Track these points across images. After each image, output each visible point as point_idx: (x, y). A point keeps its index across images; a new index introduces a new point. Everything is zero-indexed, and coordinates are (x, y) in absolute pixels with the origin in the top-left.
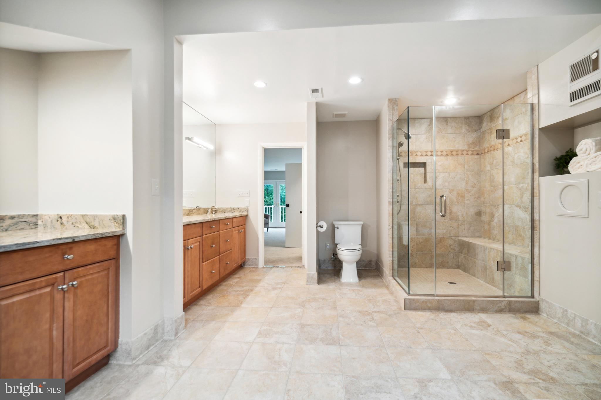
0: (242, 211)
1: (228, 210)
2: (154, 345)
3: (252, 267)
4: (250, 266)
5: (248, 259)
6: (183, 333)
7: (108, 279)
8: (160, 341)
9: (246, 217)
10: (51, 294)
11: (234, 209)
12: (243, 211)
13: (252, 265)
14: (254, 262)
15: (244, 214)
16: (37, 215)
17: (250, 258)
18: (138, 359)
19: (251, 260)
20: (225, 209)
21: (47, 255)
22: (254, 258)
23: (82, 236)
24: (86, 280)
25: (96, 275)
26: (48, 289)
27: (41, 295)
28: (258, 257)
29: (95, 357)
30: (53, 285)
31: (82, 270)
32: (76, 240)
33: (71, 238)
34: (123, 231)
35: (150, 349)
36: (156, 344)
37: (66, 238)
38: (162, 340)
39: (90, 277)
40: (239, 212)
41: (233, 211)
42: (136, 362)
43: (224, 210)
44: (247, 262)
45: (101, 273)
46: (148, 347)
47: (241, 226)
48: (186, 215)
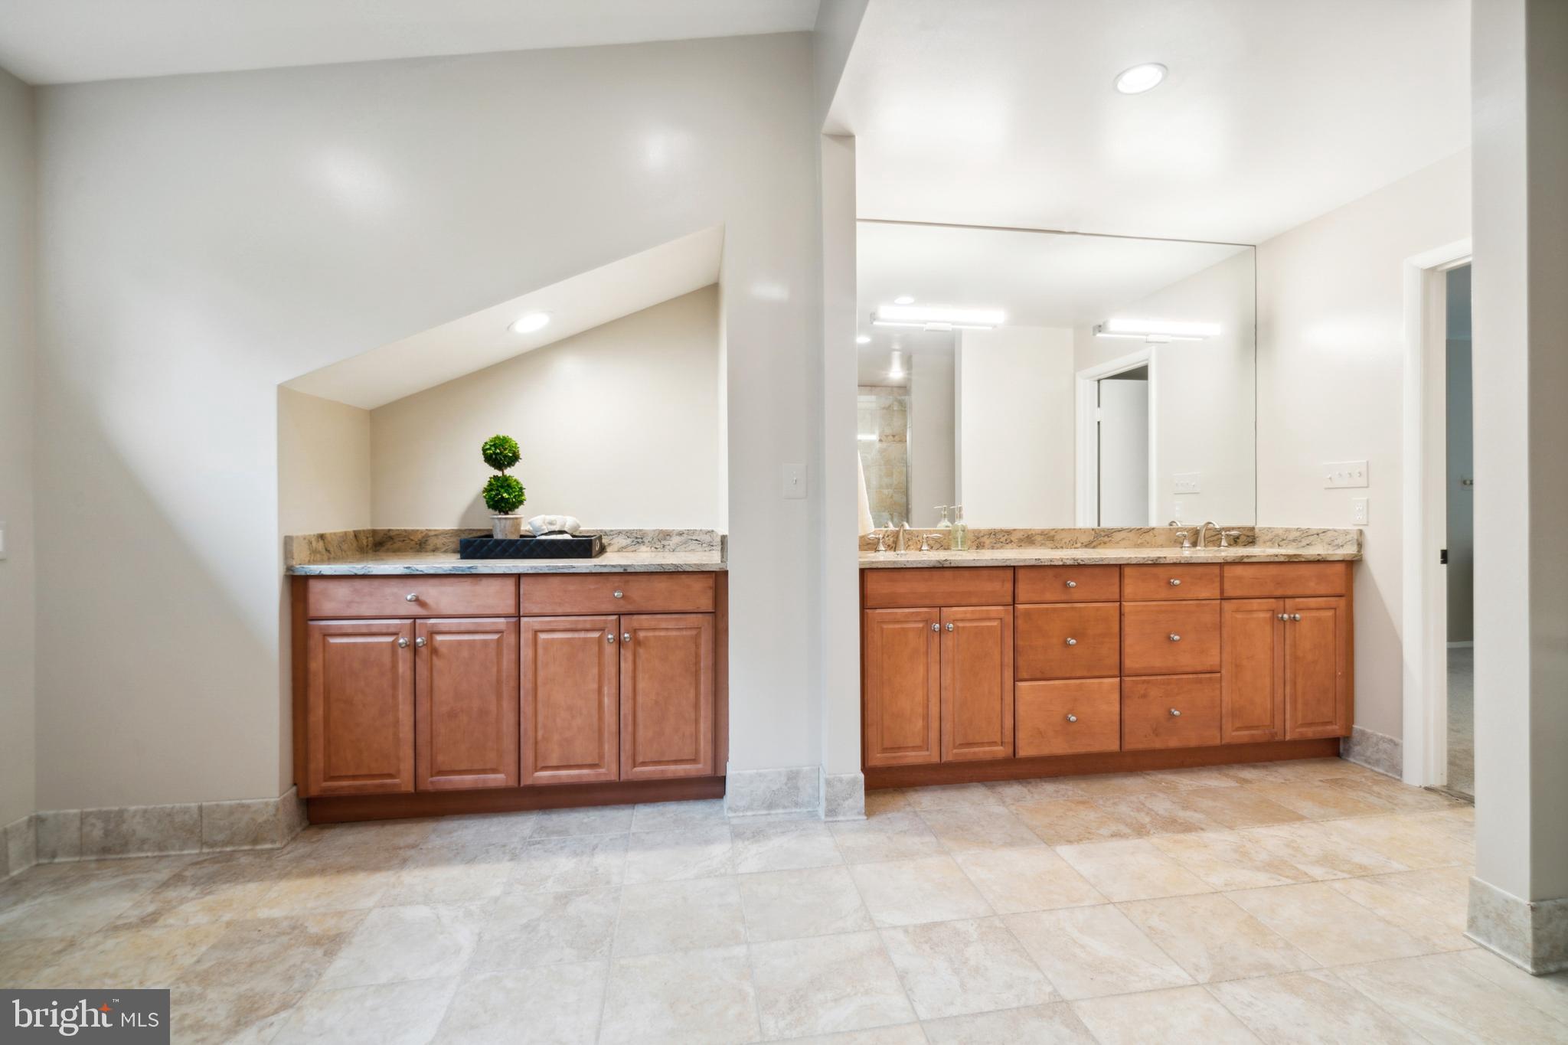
0: (1336, 542)
1: (1291, 537)
2: (788, 810)
3: (1376, 769)
4: (1366, 761)
5: (1363, 733)
6: (855, 820)
7: (697, 646)
8: (805, 810)
9: (1352, 565)
10: (600, 640)
11: (1310, 533)
12: (1339, 541)
13: (1377, 762)
14: (1385, 752)
15: (1345, 552)
16: (713, 531)
17: (1369, 731)
18: (741, 814)
19: (1375, 740)
20: (1281, 532)
21: (592, 587)
22: (1387, 736)
23: (638, 566)
24: (655, 637)
25: (674, 633)
26: (596, 635)
27: (585, 640)
28: (1402, 739)
29: (672, 767)
30: (602, 630)
31: (646, 619)
32: (629, 571)
33: (621, 566)
34: (723, 566)
35: (773, 812)
36: (794, 810)
37: (613, 566)
38: (810, 809)
39: (662, 633)
40: (1326, 546)
41: (1304, 543)
42: (733, 817)
43: (1277, 535)
44: (1359, 744)
45: (684, 633)
46: (771, 806)
47: (1297, 600)
48: (1079, 545)
